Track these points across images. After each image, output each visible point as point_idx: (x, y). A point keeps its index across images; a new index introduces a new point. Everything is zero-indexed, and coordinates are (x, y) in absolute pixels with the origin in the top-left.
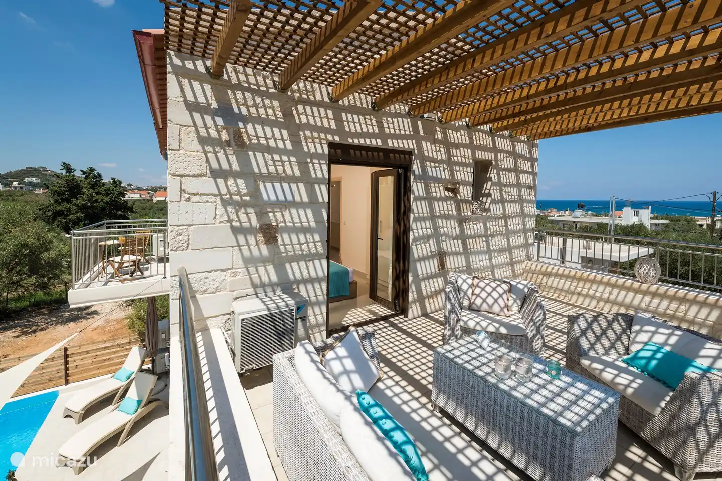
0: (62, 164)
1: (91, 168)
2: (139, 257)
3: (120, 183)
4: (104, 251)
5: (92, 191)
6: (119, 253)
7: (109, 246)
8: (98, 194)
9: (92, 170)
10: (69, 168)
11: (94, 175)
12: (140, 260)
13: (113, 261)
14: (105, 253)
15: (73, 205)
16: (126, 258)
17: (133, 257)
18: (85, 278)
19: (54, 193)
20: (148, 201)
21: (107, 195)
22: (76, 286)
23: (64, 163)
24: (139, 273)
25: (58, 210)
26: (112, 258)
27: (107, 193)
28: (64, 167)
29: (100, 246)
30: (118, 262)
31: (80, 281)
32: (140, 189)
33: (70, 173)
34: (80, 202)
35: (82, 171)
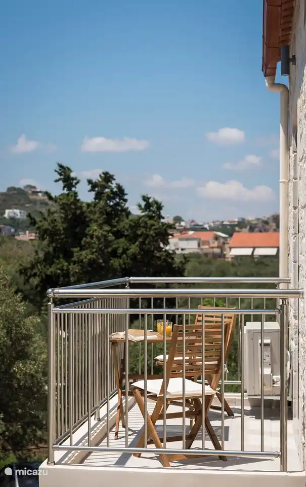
0: (58, 169)
1: (106, 174)
2: (208, 390)
3: (159, 207)
4: (123, 362)
5: (107, 228)
6: (157, 372)
7: (135, 344)
8: (118, 234)
9: (108, 178)
10: (69, 176)
11: (112, 190)
12: (209, 398)
13: (142, 391)
14: (123, 370)
15: (75, 263)
16: (175, 386)
17: (194, 388)
18: (77, 435)
19: (43, 234)
20: (215, 256)
21: (133, 239)
22: (58, 455)
23: (61, 166)
24: (209, 444)
25: (48, 273)
26: (140, 384)
27: (135, 233)
28: (60, 174)
29: (114, 343)
30: (154, 397)
31: (67, 444)
32: (198, 228)
33: (69, 189)
34: (86, 255)
35: (90, 182)
